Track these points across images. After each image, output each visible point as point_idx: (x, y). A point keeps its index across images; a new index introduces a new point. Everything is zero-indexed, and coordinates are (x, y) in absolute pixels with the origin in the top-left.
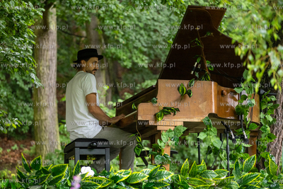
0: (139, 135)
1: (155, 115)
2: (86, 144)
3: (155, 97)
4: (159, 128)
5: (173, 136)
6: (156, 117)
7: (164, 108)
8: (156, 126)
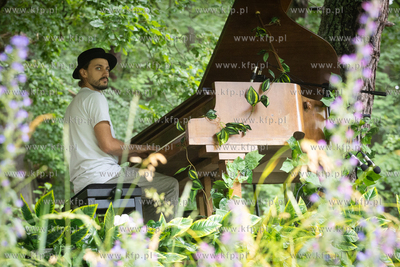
0: (192, 168)
1: (215, 136)
2: (105, 192)
3: (213, 108)
4: (221, 157)
5: (244, 168)
6: (216, 139)
7: (228, 125)
8: (217, 154)
